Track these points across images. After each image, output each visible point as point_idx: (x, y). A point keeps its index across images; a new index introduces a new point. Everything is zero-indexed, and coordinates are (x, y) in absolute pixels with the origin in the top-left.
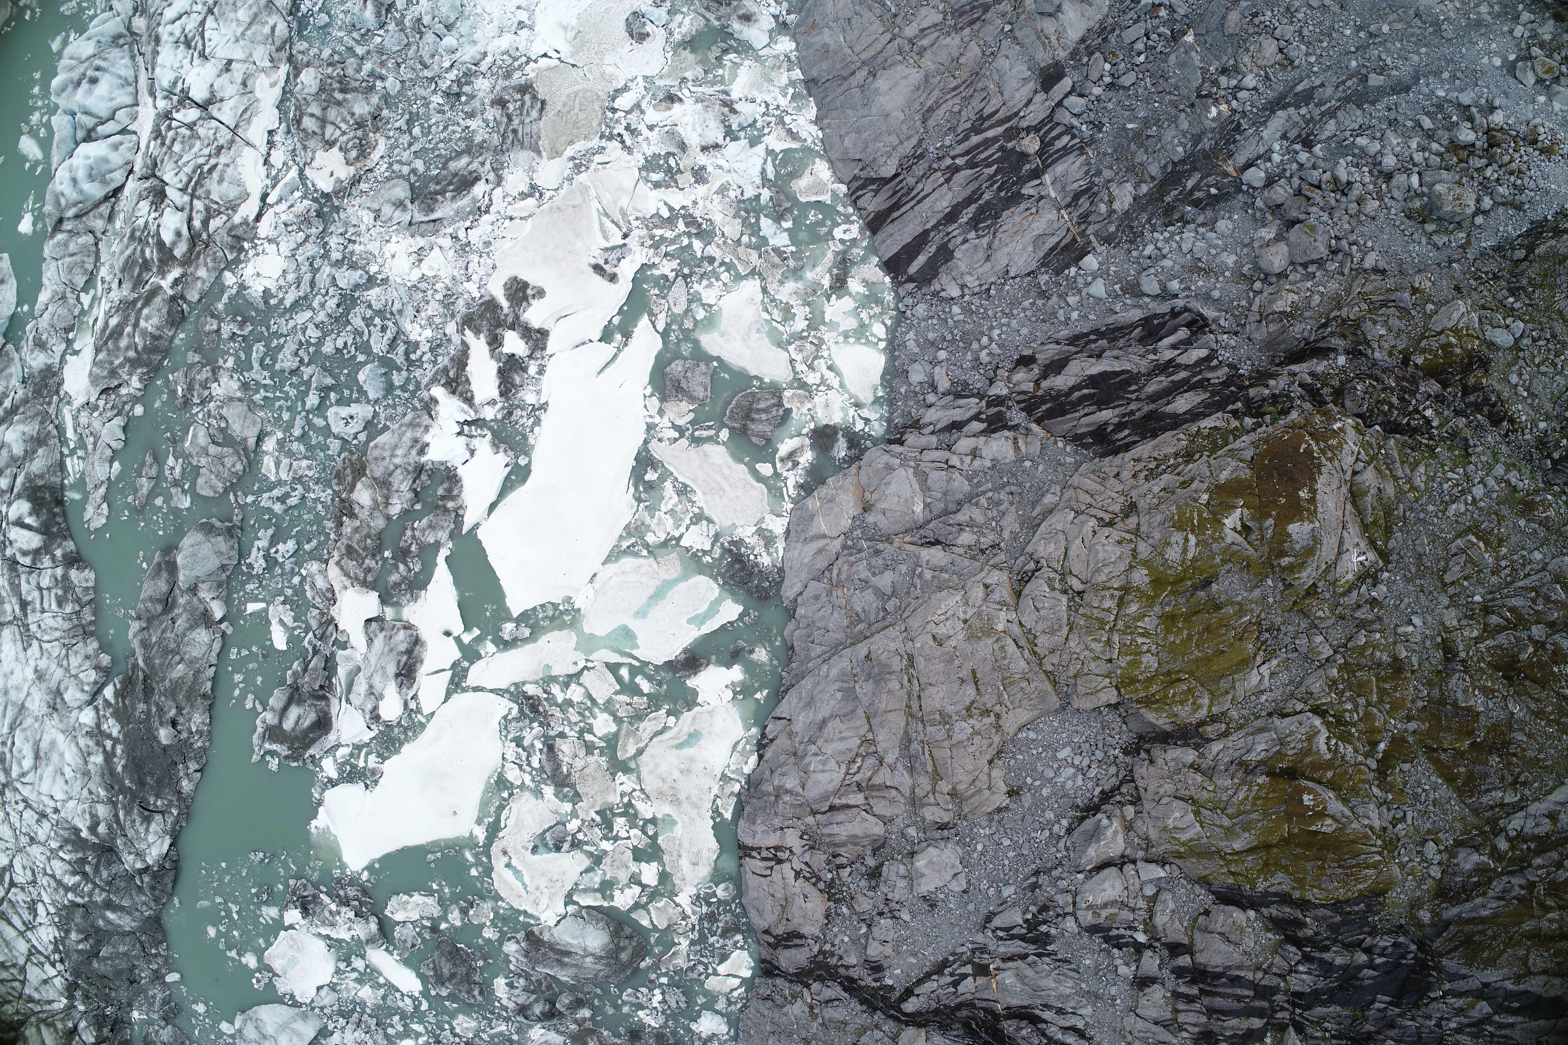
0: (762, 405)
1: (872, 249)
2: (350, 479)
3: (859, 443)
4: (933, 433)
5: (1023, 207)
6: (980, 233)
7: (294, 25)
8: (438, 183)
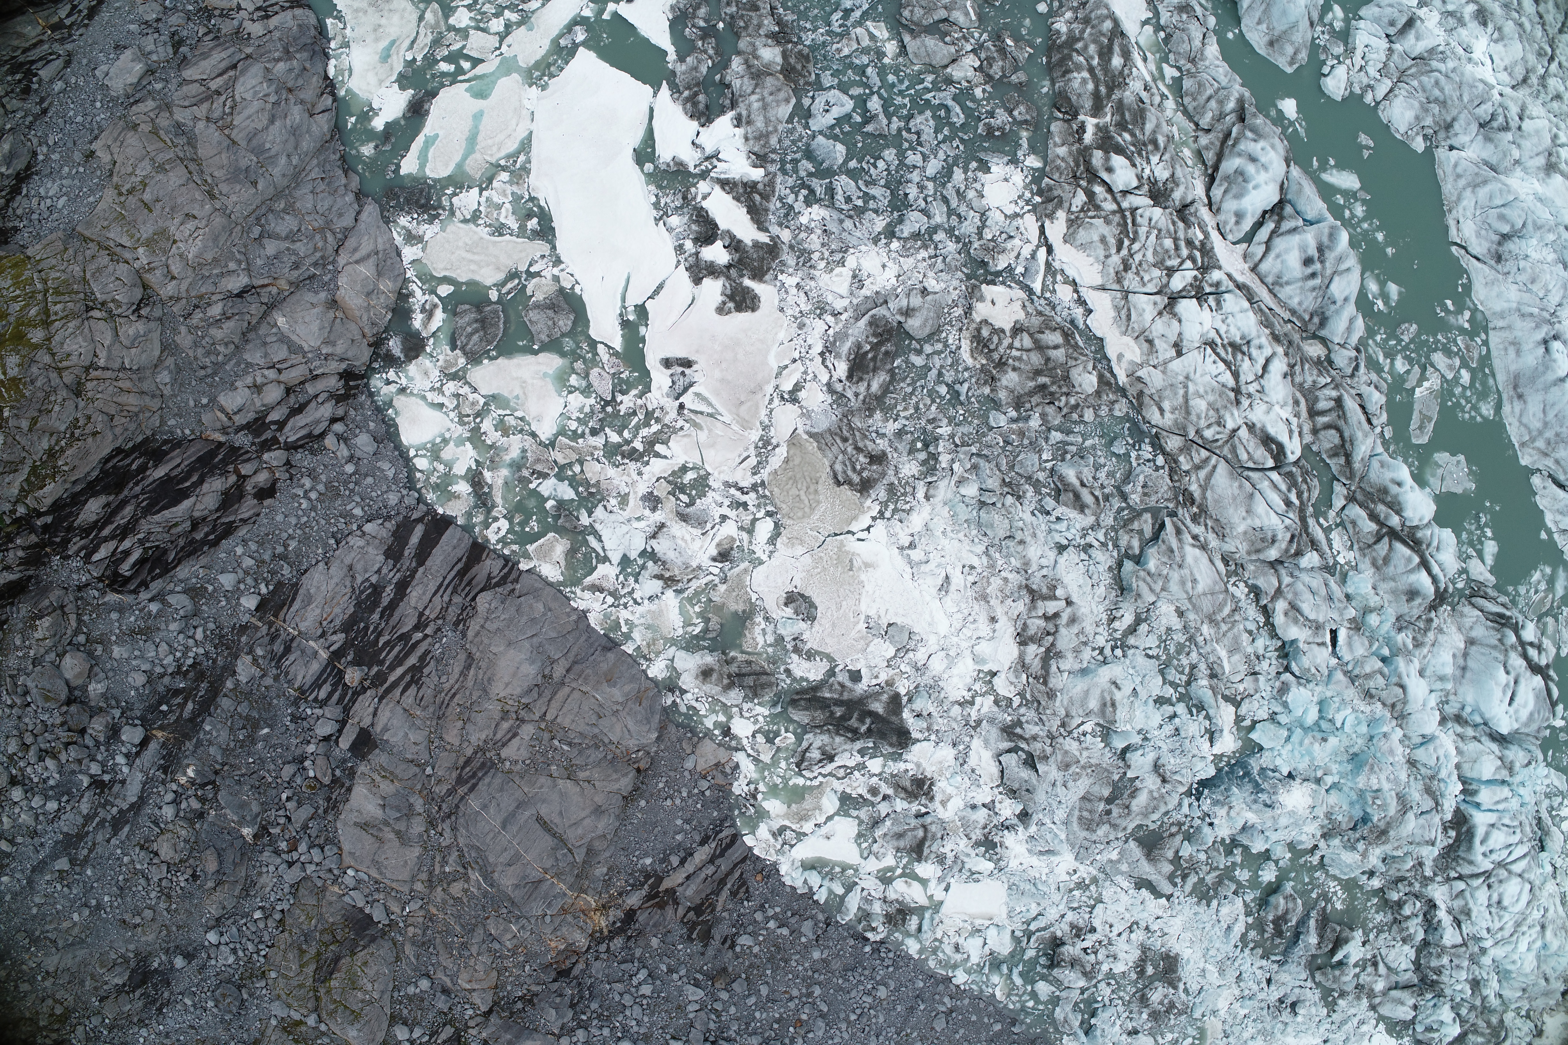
0: (476, 338)
1: (467, 529)
2: (792, 61)
3: (383, 360)
4: (316, 396)
5: (338, 622)
6: (367, 584)
7: (1145, 427)
8: (887, 353)
